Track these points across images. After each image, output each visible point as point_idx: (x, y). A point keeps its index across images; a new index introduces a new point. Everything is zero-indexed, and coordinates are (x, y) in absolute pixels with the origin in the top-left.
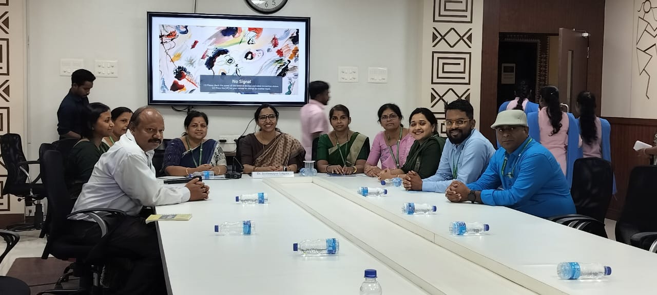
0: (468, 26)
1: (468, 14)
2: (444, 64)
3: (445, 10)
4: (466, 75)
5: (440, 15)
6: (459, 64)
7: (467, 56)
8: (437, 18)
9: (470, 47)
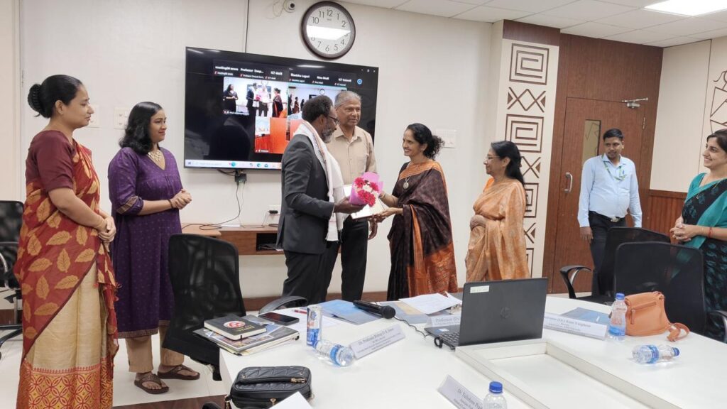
0: (543, 88)
1: (543, 74)
2: (518, 128)
3: (522, 68)
4: (537, 142)
5: (516, 74)
6: (532, 129)
7: (539, 121)
8: (514, 77)
9: (543, 111)
